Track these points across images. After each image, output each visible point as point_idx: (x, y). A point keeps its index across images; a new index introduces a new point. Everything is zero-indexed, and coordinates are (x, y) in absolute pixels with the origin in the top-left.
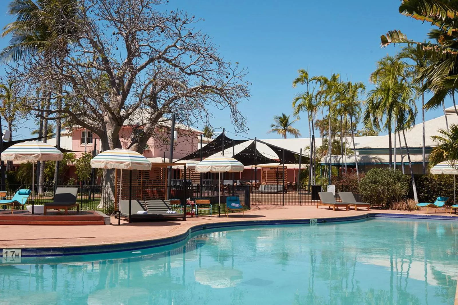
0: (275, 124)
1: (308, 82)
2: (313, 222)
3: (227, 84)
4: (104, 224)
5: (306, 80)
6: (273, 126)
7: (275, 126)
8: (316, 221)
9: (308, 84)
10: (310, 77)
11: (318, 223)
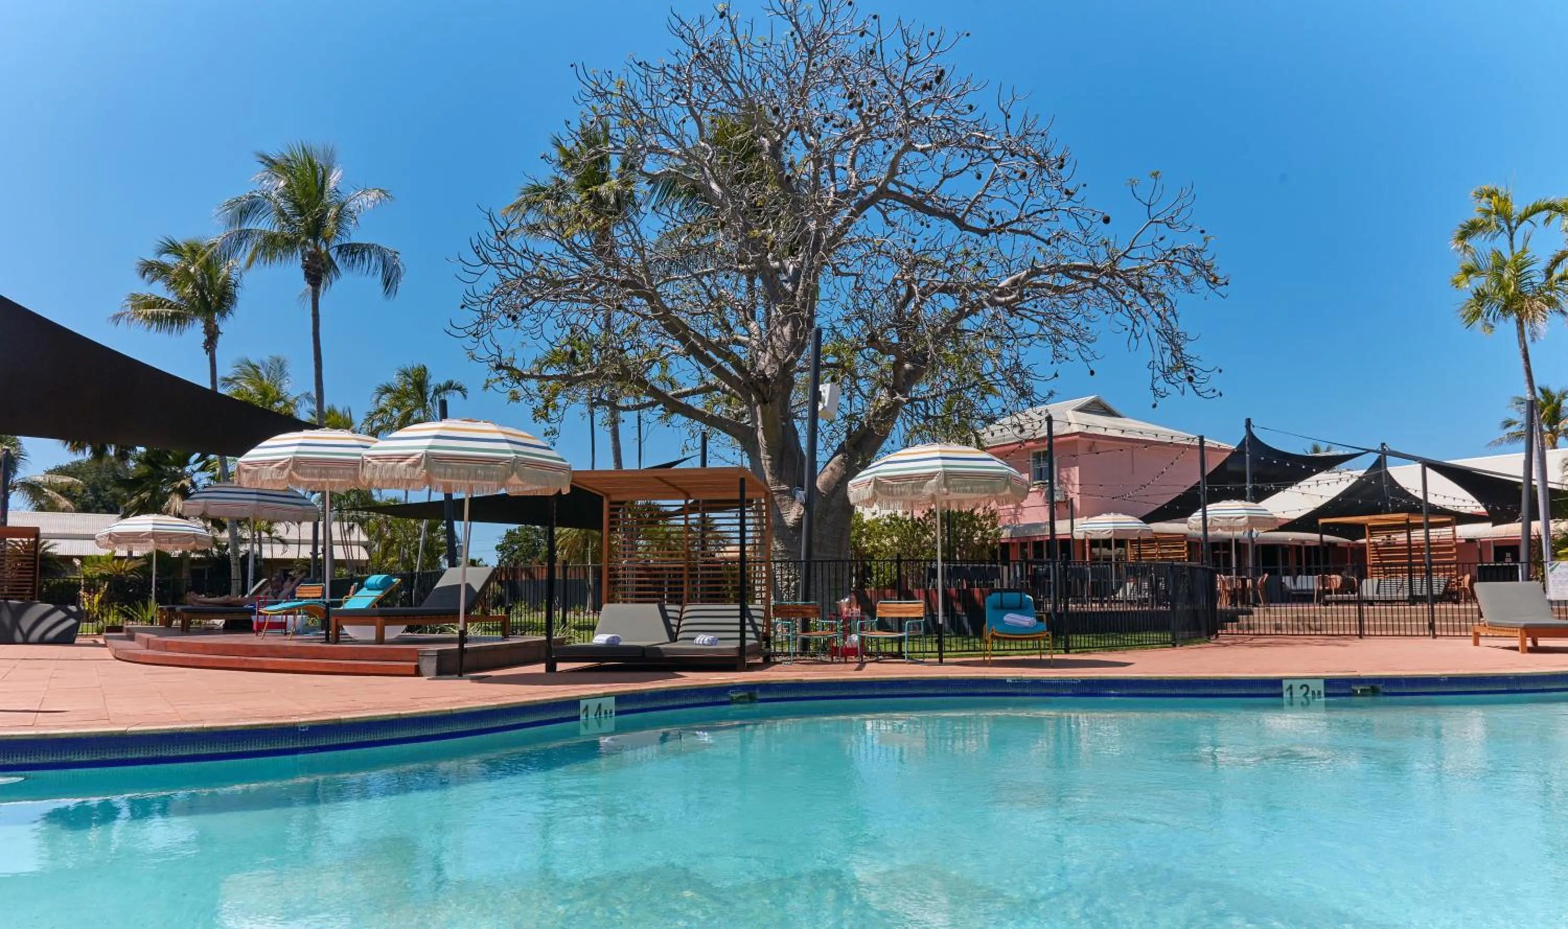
0: (1516, 419)
1: (1510, 228)
2: (1298, 693)
3: (1131, 248)
4: (413, 673)
5: (1504, 225)
6: (1508, 424)
7: (1518, 425)
8: (1320, 686)
9: (1512, 234)
10: (1517, 208)
11: (1327, 695)
